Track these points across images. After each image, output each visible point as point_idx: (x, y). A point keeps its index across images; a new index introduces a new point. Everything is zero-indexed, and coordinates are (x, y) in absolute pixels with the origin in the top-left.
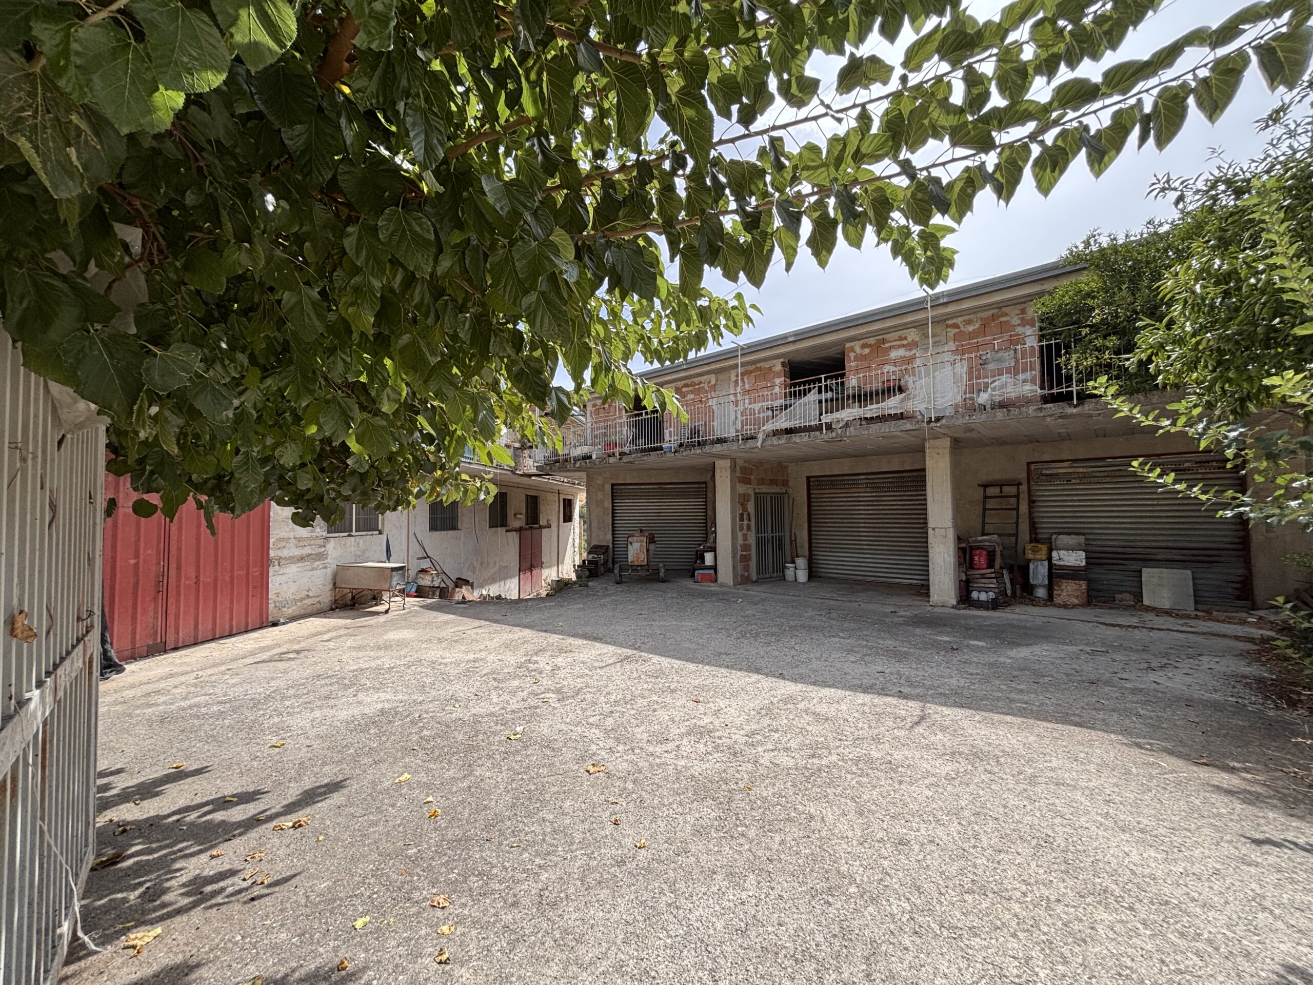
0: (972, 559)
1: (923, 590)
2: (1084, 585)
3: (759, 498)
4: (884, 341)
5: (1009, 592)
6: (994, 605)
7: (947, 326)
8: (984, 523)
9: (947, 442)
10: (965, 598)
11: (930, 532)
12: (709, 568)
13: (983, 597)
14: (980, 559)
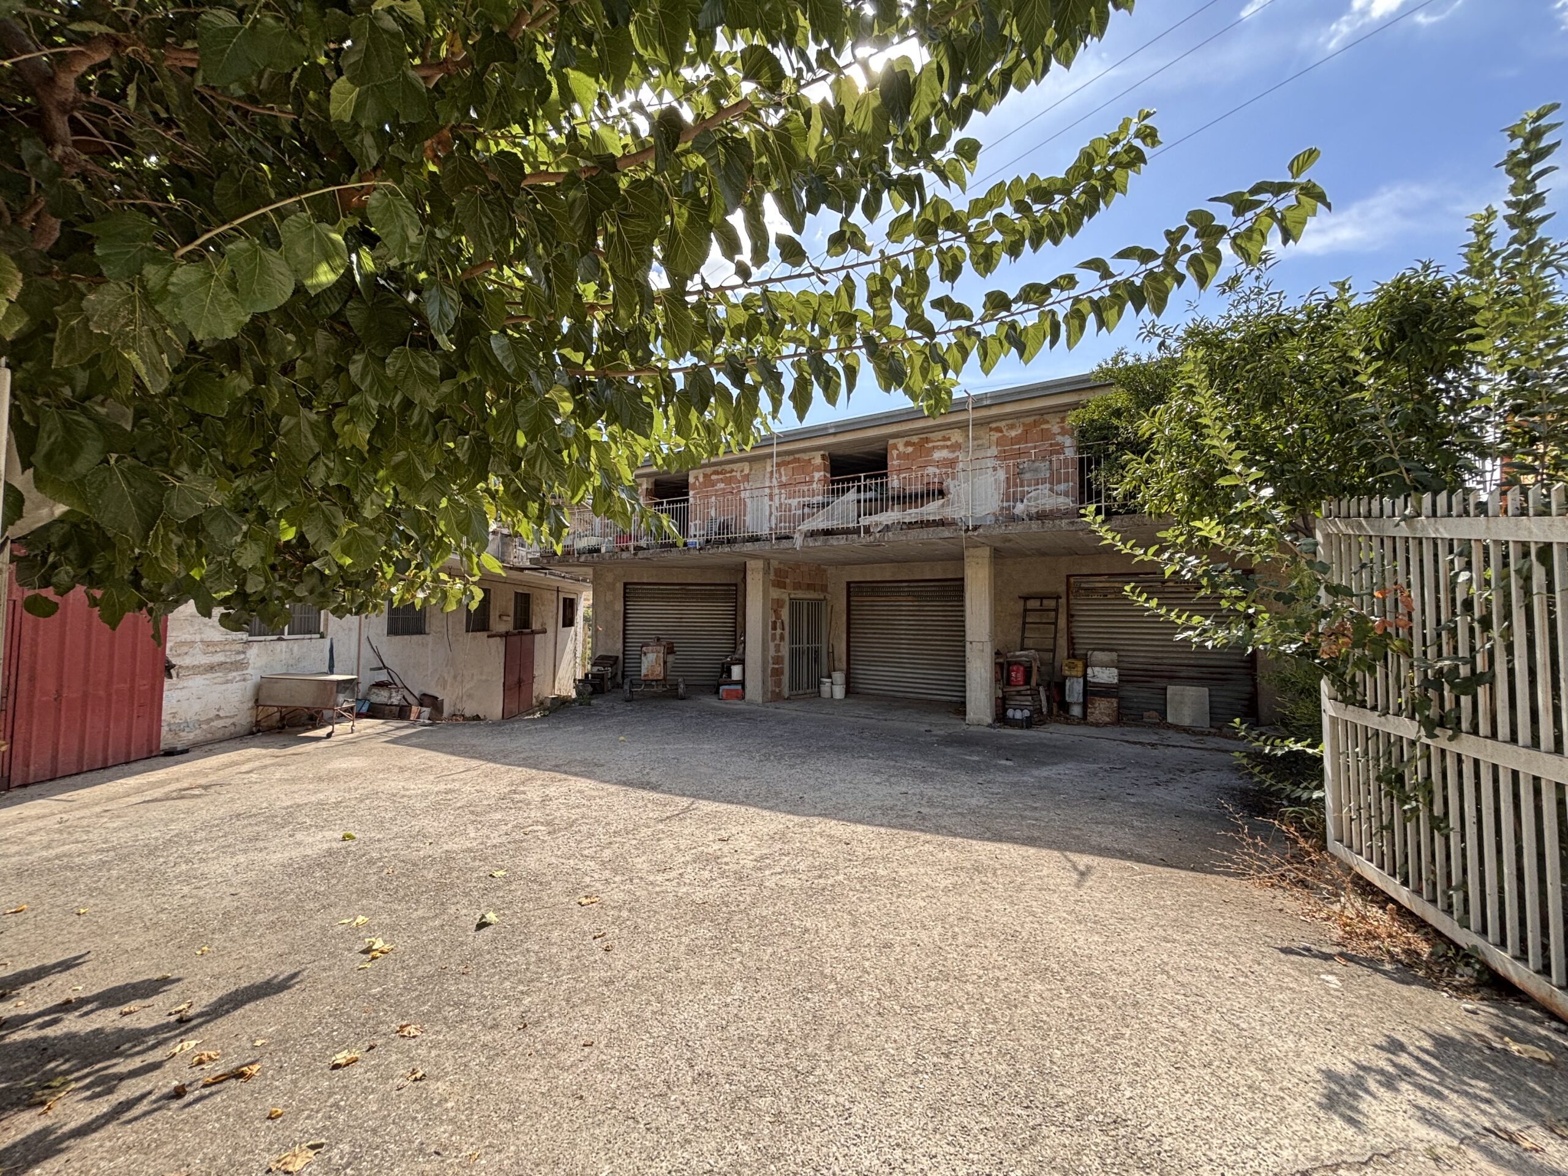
0: (1009, 676)
1: (959, 708)
2: (1115, 701)
3: (795, 604)
4: (927, 440)
5: (1044, 710)
6: (1028, 723)
7: (991, 429)
8: (1023, 638)
9: (986, 552)
10: (1001, 718)
11: (968, 645)
12: (736, 683)
13: (1018, 715)
14: (1017, 675)
